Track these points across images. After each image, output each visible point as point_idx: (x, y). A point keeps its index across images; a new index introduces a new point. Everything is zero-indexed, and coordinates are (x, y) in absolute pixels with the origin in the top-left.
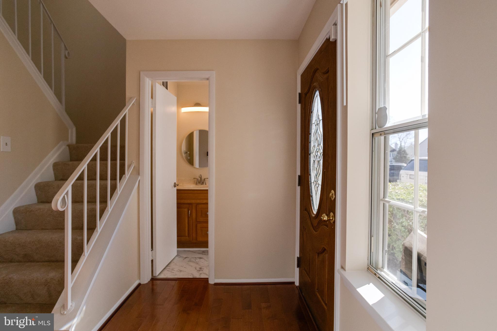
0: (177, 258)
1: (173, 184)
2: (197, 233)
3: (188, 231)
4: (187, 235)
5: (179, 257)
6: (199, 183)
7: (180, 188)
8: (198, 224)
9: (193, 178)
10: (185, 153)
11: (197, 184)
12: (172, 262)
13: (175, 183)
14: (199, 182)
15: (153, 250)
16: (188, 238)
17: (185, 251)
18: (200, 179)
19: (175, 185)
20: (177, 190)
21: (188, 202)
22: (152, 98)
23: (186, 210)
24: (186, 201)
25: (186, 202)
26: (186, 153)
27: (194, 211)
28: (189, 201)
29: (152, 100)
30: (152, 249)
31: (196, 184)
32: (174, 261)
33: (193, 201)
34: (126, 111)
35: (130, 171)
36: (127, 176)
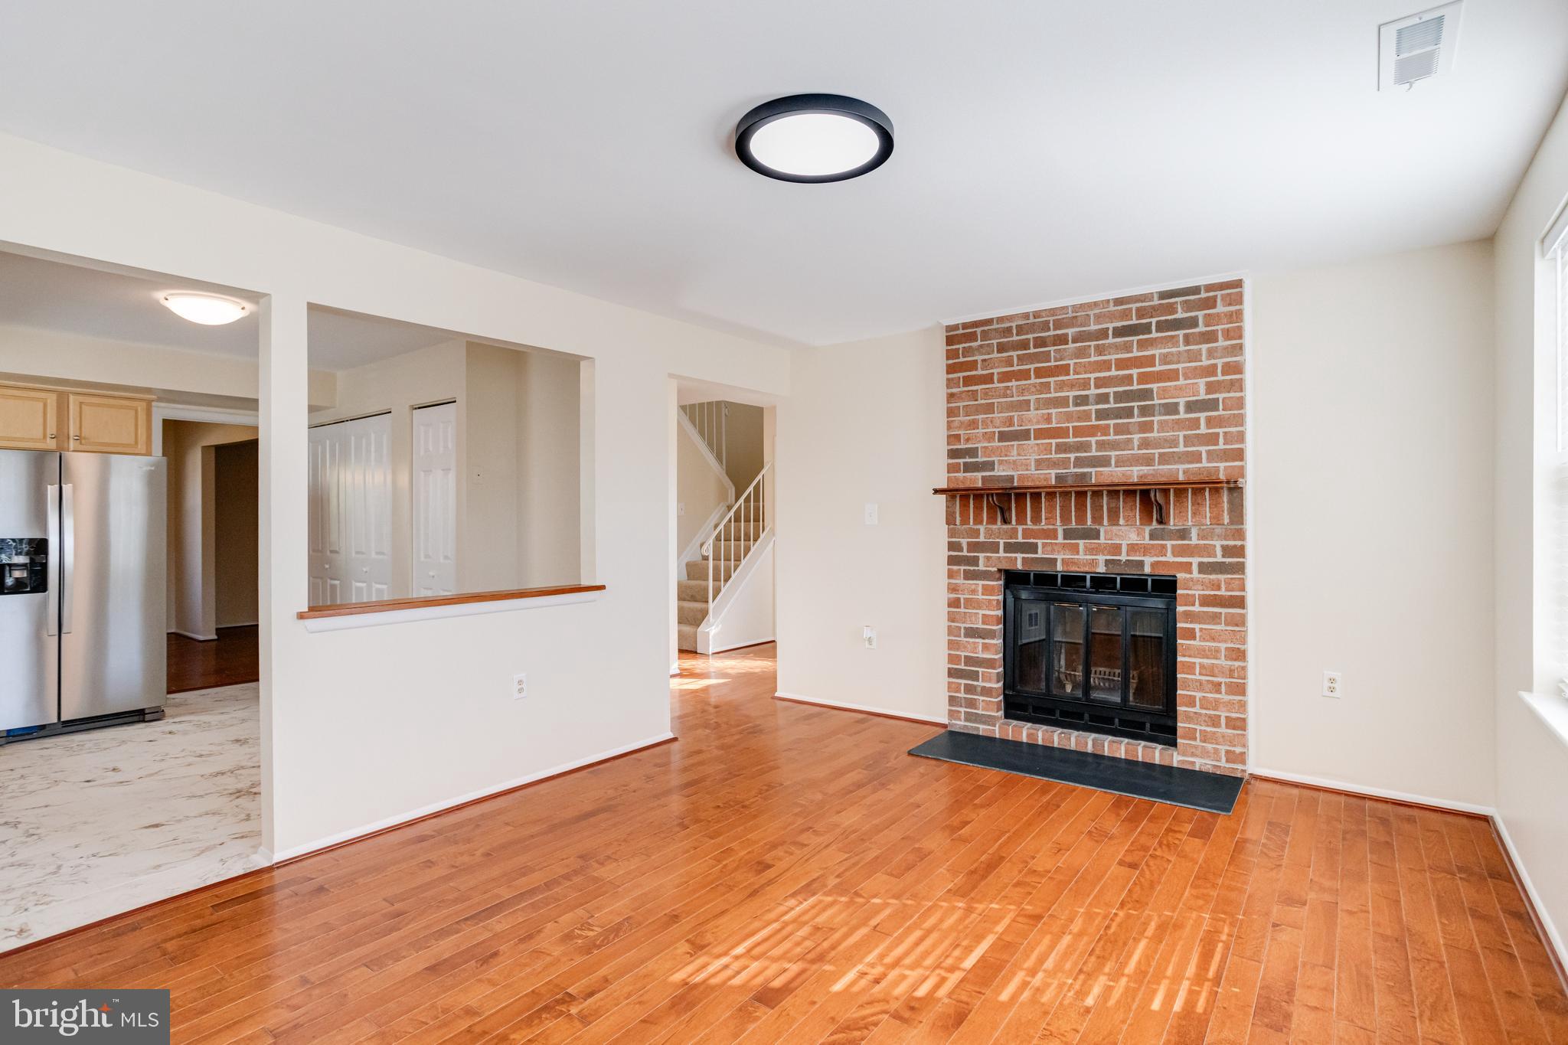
34: (760, 477)
35: (765, 533)
36: (762, 536)
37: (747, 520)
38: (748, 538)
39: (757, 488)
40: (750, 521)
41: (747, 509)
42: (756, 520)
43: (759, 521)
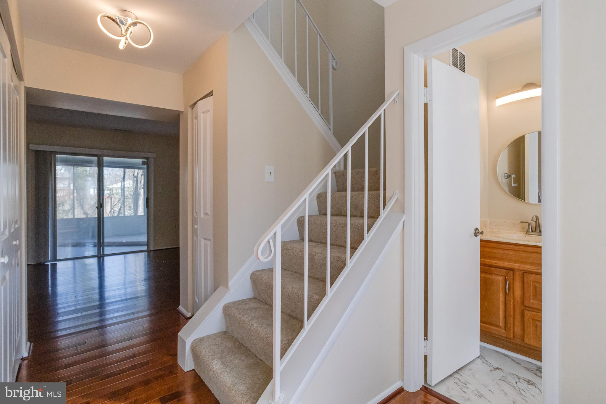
0: (479, 361)
1: (472, 231)
2: (523, 329)
3: (505, 317)
4: (501, 324)
5: (483, 362)
6: (532, 231)
7: (487, 237)
8: (525, 310)
9: (520, 222)
10: (506, 178)
11: (529, 232)
12: (468, 367)
13: (477, 229)
14: (534, 230)
15: (427, 339)
16: (504, 331)
17: (497, 352)
18: (535, 225)
19: (476, 233)
20: (482, 241)
21: (505, 266)
22: (426, 85)
23: (501, 279)
24: (500, 263)
25: (502, 265)
26: (509, 176)
27: (518, 285)
28: (507, 264)
29: (425, 89)
30: (425, 338)
31: (527, 232)
32: (472, 366)
33: (516, 266)
34: (380, 112)
35: (389, 206)
36: (383, 214)
37: (358, 188)
38: (358, 213)
39: (375, 129)
40: (363, 189)
41: (358, 164)
42: (375, 187)
43: (379, 190)
